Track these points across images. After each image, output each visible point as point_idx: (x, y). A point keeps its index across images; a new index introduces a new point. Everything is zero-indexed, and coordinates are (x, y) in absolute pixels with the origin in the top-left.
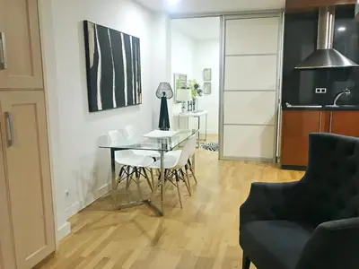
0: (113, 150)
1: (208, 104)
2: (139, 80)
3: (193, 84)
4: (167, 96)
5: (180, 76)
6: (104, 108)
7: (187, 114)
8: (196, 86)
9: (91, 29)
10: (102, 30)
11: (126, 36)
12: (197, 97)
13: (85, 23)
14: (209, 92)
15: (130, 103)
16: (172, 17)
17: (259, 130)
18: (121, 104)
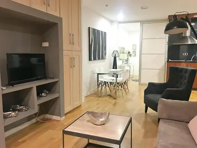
0: (98, 74)
1: (134, 61)
2: (106, 50)
3: (127, 52)
4: (116, 56)
5: (121, 48)
6: (94, 60)
7: (124, 65)
8: (129, 53)
9: (91, 30)
10: (94, 30)
11: (102, 32)
12: (129, 57)
13: (89, 28)
14: (135, 56)
15: (102, 59)
16: (120, 23)
17: (157, 71)
18: (99, 59)
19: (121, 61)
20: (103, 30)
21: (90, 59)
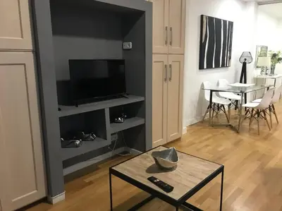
0: (212, 91)
2: (230, 50)
5: (262, 47)
6: (207, 68)
7: (265, 77)
9: (205, 20)
10: (211, 19)
11: (225, 22)
13: (202, 16)
15: (223, 66)
18: (217, 66)
19: (259, 70)
20: (228, 19)
21: (201, 67)
